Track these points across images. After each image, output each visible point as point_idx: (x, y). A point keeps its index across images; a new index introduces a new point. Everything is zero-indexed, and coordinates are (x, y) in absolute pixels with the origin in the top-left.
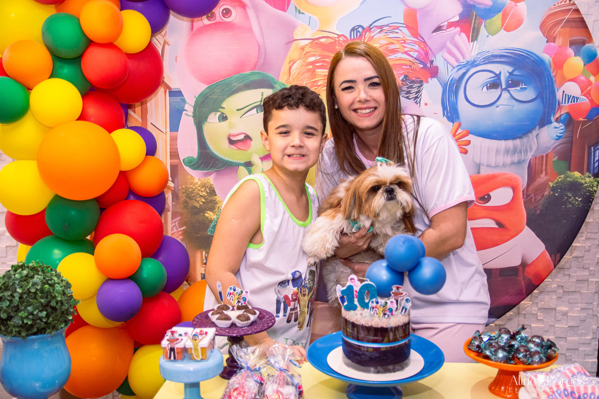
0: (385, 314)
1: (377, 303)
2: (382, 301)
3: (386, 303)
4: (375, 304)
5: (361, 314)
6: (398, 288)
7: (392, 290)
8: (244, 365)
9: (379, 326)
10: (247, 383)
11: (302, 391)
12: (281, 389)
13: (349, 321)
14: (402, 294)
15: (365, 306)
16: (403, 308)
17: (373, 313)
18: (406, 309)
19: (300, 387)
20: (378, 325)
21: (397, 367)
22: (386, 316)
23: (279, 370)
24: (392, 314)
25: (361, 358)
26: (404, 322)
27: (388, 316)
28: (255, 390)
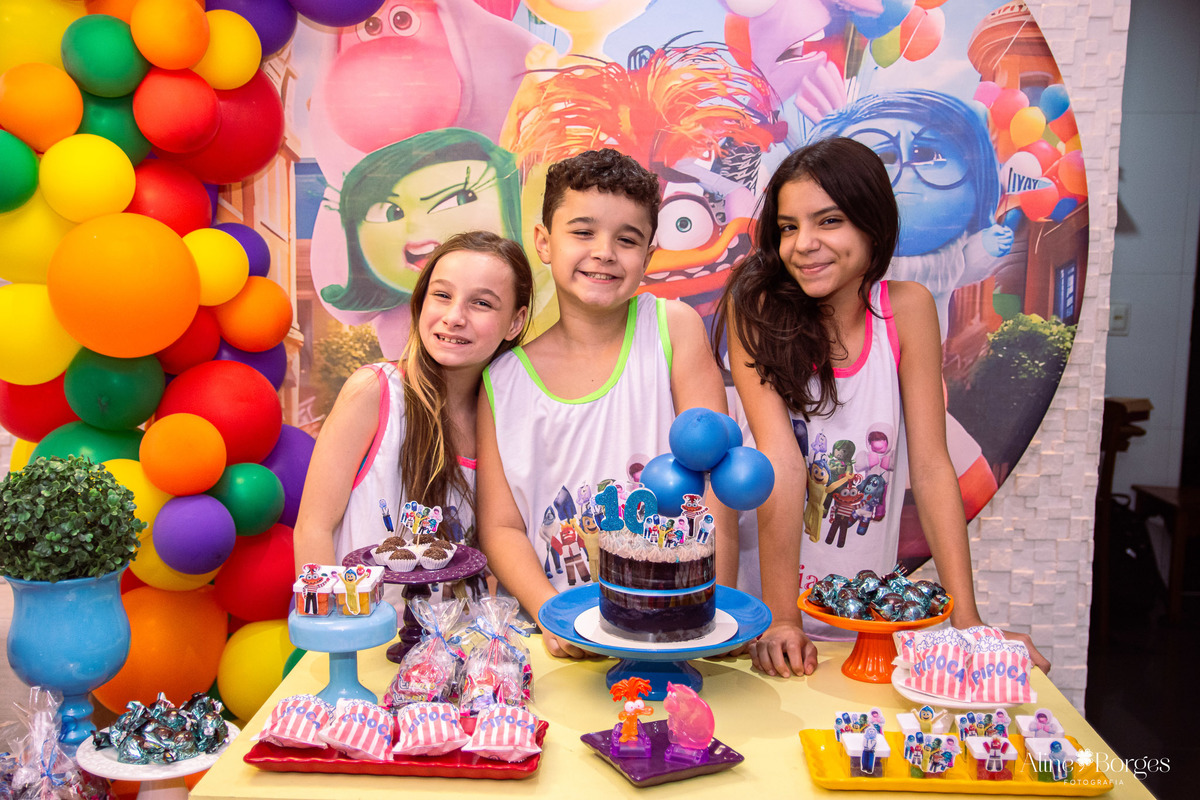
0: (669, 541)
1: (657, 522)
2: (664, 520)
3: (673, 522)
4: (652, 525)
5: (631, 542)
6: (692, 499)
7: (684, 502)
8: (431, 630)
9: (660, 561)
10: (436, 658)
11: (531, 675)
12: (494, 667)
13: (611, 554)
14: (701, 508)
15: (636, 529)
16: (701, 532)
17: (649, 540)
18: (706, 534)
19: (527, 668)
20: (657, 558)
21: (691, 632)
22: (672, 545)
23: (490, 637)
24: (682, 542)
25: (630, 615)
26: (702, 555)
27: (676, 545)
28: (452, 670)
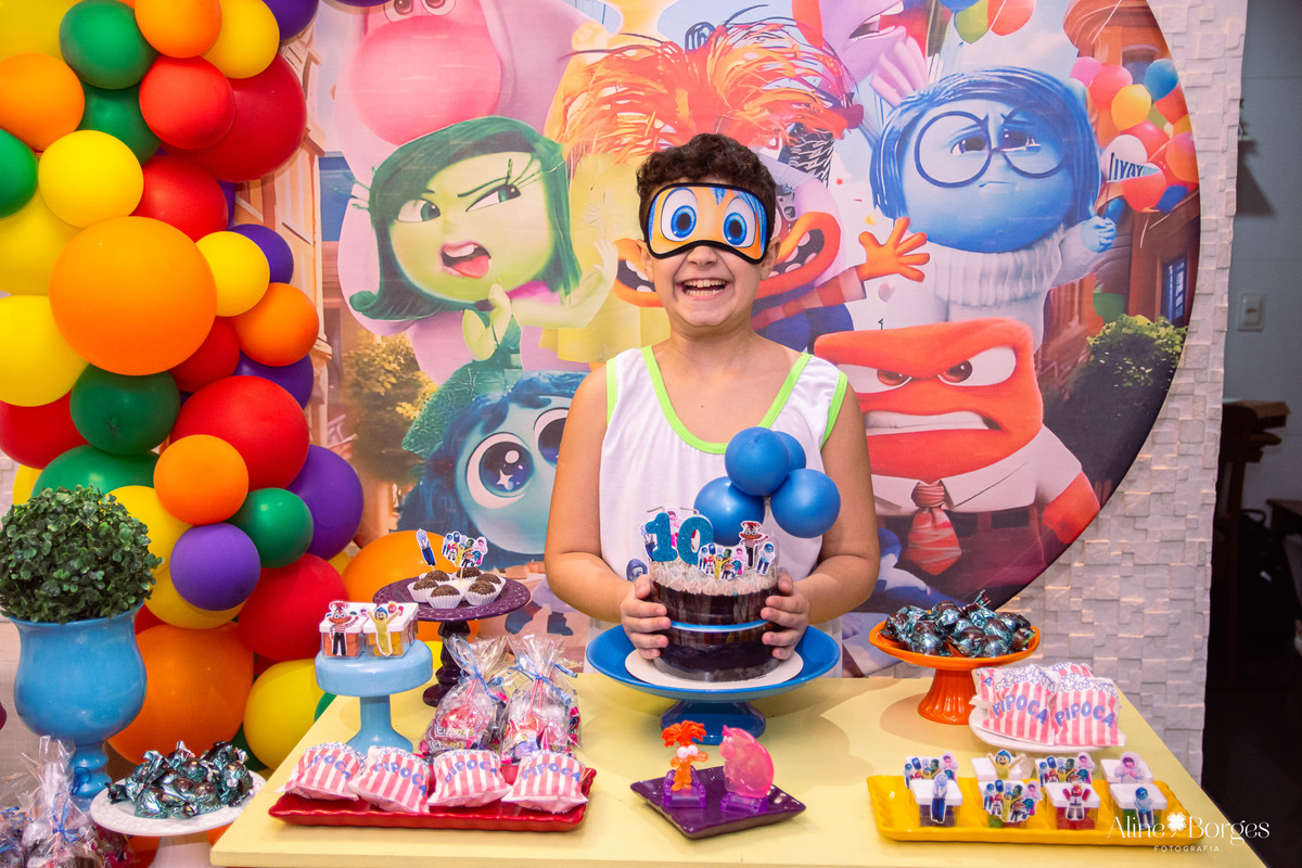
0: (727, 573)
1: (713, 552)
2: (721, 549)
3: (730, 552)
4: (708, 555)
5: (685, 574)
6: (751, 526)
7: (742, 529)
8: (470, 671)
9: (716, 593)
10: (475, 701)
11: (578, 718)
12: (537, 710)
13: (664, 587)
14: (760, 536)
15: (691, 559)
16: (761, 562)
17: (705, 571)
18: (767, 564)
19: (575, 711)
20: (713, 591)
21: (751, 670)
22: (730, 576)
23: (534, 678)
24: (740, 573)
25: (685, 653)
26: (763, 587)
27: (733, 576)
28: (492, 714)
